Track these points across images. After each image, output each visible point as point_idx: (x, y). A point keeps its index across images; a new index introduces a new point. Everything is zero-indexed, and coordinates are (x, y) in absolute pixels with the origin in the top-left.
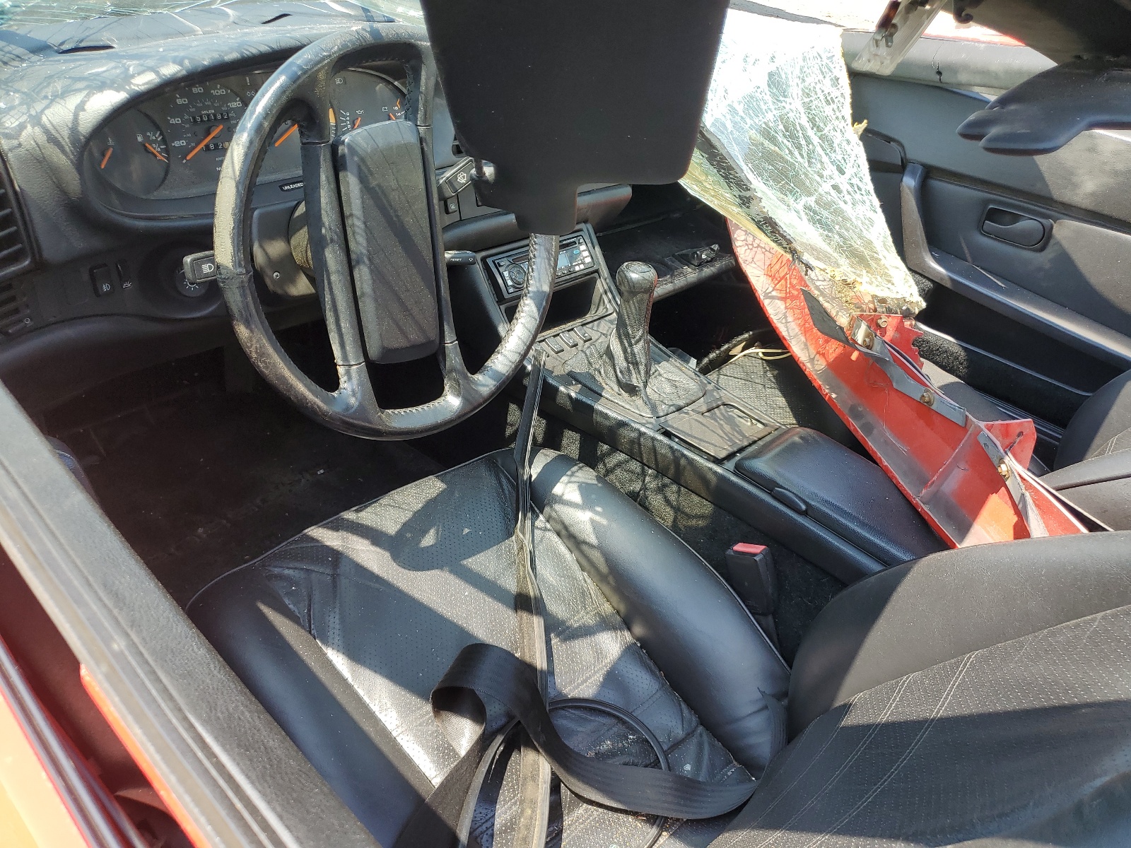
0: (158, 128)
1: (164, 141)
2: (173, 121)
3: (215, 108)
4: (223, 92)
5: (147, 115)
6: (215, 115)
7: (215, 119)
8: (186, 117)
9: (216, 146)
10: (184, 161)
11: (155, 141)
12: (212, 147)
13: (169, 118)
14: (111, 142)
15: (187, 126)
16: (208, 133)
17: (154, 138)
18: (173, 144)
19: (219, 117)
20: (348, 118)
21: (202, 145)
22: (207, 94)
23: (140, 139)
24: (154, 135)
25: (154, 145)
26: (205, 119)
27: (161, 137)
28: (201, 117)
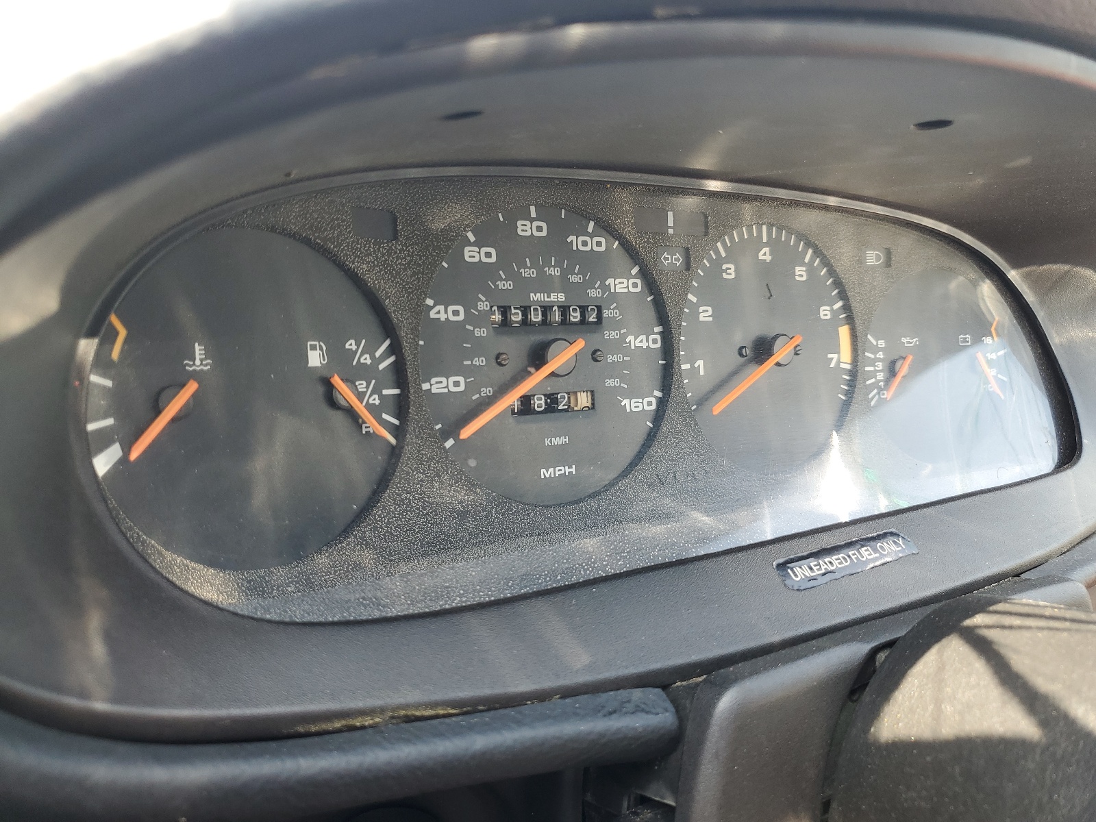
0: (388, 328)
1: (399, 374)
2: (439, 313)
3: (566, 286)
4: (599, 244)
5: (356, 280)
6: (564, 309)
7: (565, 322)
8: (483, 305)
9: (552, 400)
10: (449, 443)
11: (365, 372)
12: (539, 403)
13: (430, 302)
14: (200, 359)
15: (481, 332)
16: (538, 357)
17: (367, 359)
18: (425, 386)
19: (575, 317)
20: (880, 355)
21: (512, 399)
22: (556, 246)
23: (315, 359)
24: (370, 350)
25: (361, 385)
26: (536, 318)
27: (392, 359)
28: (525, 310)
